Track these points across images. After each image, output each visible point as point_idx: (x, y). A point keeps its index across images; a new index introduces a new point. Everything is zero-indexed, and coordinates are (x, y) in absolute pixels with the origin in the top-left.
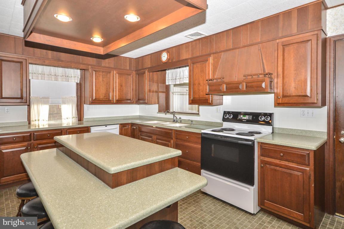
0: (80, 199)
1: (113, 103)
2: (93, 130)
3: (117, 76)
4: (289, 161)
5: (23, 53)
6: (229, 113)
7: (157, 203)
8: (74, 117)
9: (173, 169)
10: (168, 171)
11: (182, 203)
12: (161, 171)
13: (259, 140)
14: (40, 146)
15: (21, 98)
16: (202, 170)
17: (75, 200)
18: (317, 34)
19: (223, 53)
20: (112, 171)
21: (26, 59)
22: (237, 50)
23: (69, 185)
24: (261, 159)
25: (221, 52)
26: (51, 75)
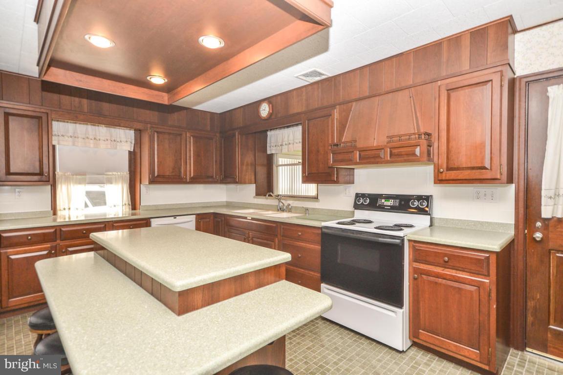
0: (124, 335)
1: (186, 183)
2: (154, 222)
3: (192, 141)
4: (457, 270)
5: (42, 103)
6: (363, 196)
7: (251, 339)
8: (125, 204)
9: (277, 283)
10: (270, 286)
11: (292, 336)
12: (260, 285)
13: (411, 236)
14: (70, 249)
15: (41, 174)
16: (322, 284)
17: (115, 336)
18: (501, 71)
19: (354, 104)
20: (178, 287)
21: (48, 112)
22: (377, 98)
23: (108, 311)
24: (415, 266)
25: (351, 101)
26: (88, 138)
